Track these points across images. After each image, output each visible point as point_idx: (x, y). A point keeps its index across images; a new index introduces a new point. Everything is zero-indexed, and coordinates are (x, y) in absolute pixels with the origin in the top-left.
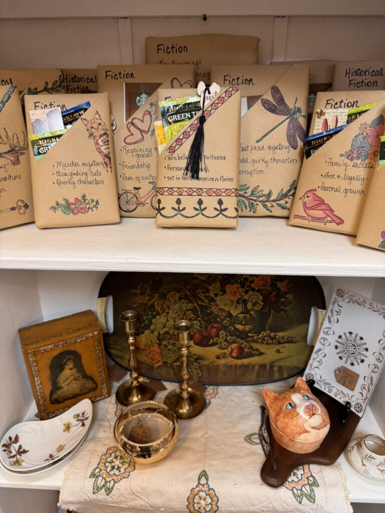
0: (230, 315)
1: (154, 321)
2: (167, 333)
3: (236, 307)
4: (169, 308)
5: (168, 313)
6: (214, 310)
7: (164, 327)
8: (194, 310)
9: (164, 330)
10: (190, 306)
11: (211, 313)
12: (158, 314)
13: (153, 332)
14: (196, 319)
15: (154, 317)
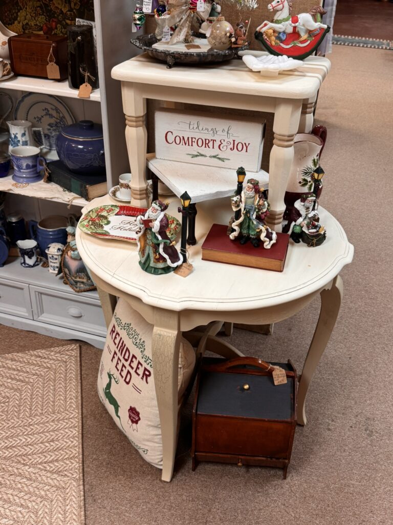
0: (62, 12)
1: (19, 14)
2: (27, 24)
3: (65, 7)
4: (27, 5)
5: (26, 8)
6: (52, 7)
7: (25, 19)
8: (41, 7)
9: (26, 21)
10: (38, 4)
11: (51, 10)
12: (21, 9)
13: (19, 23)
14: (43, 15)
15: (19, 11)
